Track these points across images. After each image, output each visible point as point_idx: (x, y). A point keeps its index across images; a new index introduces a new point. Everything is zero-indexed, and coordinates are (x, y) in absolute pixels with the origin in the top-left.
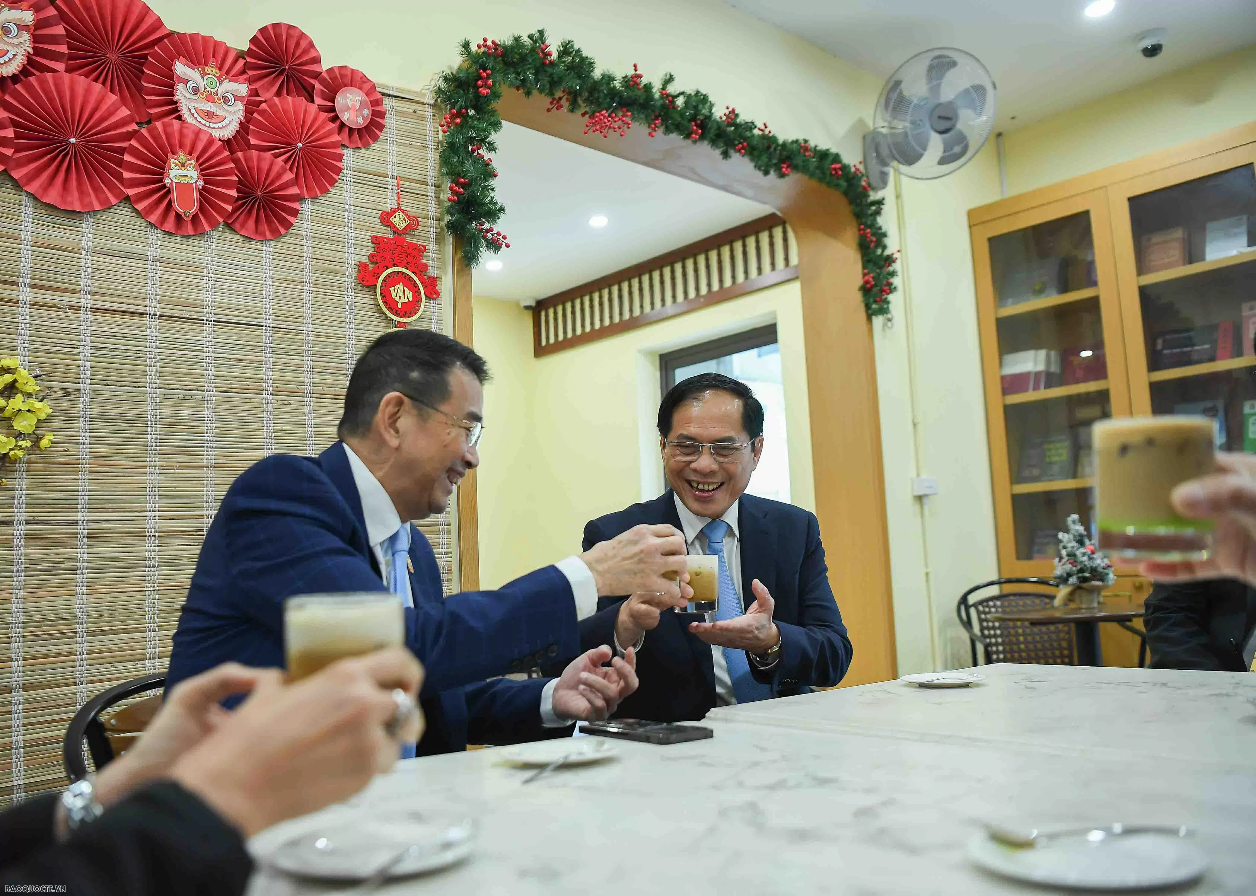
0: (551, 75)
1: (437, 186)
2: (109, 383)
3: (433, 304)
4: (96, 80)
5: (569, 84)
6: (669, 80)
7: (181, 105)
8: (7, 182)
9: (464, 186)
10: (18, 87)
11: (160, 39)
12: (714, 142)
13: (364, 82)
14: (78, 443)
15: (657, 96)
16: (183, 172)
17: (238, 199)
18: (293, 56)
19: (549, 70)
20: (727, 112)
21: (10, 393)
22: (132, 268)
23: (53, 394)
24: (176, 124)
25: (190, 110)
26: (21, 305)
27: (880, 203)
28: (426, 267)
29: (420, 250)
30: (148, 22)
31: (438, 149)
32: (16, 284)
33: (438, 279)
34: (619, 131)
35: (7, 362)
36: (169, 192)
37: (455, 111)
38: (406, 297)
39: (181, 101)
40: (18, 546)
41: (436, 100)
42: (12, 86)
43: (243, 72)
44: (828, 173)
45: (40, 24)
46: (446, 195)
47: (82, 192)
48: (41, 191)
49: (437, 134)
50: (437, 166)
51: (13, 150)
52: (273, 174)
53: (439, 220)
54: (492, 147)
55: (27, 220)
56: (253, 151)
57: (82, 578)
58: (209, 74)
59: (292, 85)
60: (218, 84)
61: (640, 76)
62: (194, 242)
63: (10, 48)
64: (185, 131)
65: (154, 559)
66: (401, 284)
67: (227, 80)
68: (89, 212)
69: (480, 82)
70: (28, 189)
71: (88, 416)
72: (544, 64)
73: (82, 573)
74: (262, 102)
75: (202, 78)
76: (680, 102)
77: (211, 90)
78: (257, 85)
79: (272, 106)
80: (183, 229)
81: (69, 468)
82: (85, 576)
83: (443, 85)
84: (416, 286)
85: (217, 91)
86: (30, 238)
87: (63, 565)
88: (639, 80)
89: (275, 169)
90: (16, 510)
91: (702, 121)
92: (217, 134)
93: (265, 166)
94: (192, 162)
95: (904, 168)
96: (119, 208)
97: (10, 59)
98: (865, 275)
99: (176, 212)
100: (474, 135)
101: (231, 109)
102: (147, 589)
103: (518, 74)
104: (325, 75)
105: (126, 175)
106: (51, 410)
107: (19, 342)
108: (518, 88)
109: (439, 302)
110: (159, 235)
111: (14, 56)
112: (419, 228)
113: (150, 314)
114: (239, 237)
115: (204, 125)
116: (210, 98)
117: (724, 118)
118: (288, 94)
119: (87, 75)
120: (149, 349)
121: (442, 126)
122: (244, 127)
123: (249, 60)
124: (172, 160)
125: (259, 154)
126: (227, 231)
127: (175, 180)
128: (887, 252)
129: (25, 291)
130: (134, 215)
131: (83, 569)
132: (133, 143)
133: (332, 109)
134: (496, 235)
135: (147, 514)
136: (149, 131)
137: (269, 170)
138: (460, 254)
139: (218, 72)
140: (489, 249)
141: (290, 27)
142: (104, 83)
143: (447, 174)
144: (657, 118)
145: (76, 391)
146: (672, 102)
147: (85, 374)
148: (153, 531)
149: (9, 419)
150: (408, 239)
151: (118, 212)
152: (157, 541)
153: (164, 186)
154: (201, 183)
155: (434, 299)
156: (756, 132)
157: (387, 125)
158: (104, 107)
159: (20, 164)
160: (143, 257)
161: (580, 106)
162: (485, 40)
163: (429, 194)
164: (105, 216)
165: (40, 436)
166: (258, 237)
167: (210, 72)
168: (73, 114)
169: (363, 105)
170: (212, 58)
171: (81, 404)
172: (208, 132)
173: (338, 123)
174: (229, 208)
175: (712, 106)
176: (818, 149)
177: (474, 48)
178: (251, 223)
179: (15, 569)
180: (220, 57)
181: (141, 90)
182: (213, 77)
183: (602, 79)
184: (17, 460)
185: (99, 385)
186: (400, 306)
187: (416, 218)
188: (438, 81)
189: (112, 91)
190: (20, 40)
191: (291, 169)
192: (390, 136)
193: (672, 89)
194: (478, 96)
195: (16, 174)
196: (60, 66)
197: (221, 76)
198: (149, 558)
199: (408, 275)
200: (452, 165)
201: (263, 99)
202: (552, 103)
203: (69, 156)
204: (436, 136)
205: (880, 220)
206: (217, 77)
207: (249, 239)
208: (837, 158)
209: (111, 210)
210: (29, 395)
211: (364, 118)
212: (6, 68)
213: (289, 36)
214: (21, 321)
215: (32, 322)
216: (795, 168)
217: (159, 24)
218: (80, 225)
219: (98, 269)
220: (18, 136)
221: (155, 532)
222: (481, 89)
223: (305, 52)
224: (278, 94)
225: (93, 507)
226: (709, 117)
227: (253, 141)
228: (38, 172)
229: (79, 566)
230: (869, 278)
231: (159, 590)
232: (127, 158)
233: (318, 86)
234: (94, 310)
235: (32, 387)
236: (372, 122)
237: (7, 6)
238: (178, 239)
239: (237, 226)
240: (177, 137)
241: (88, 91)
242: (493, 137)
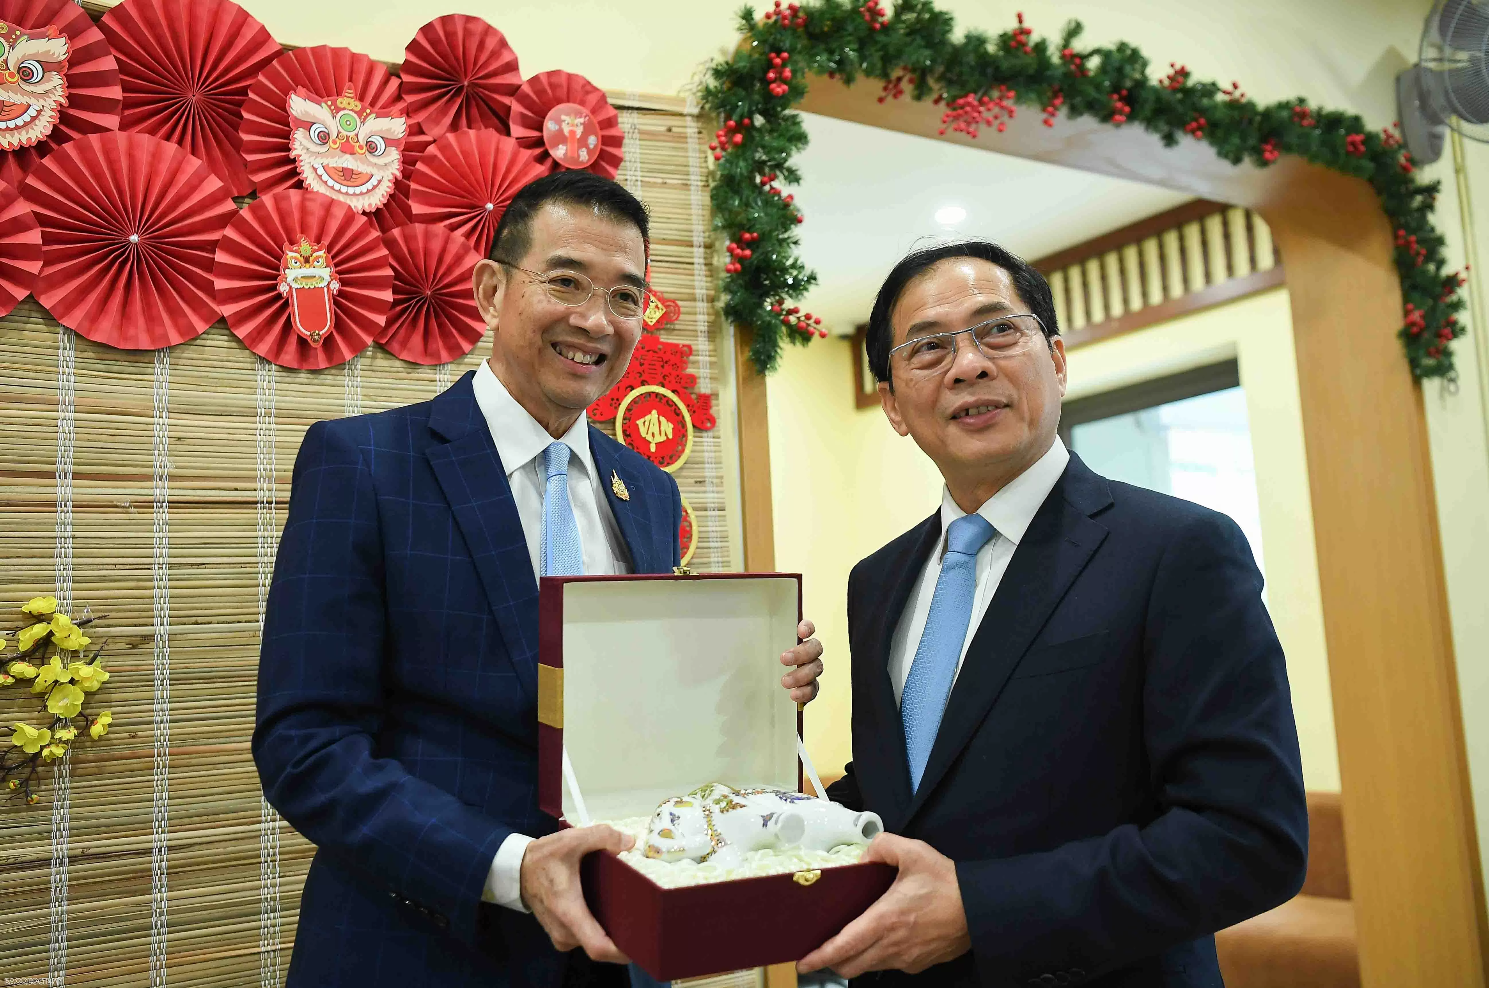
0: (884, 47)
1: (709, 246)
2: (200, 619)
3: (707, 438)
4: (168, 137)
5: (914, 58)
6: (1075, 30)
7: (302, 164)
8: (34, 314)
9: (752, 244)
10: (47, 161)
11: (268, 61)
12: (1150, 123)
13: (587, 93)
14: (152, 723)
15: (1056, 59)
16: (307, 271)
17: (396, 303)
18: (475, 64)
19: (881, 38)
20: (1171, 72)
21: (44, 653)
22: (231, 431)
23: (111, 647)
24: (295, 196)
25: (315, 170)
26: (59, 509)
27: (1431, 190)
28: (693, 380)
29: (682, 354)
30: (248, 34)
31: (708, 186)
32: (52, 475)
33: (713, 397)
34: (996, 123)
35: (38, 605)
36: (286, 304)
37: (732, 123)
38: (663, 433)
39: (301, 158)
40: (57, 900)
41: (702, 108)
42: (37, 159)
43: (398, 98)
44: (1342, 152)
45: (76, 58)
46: (723, 260)
47: (151, 319)
48: (86, 324)
49: (706, 162)
50: (707, 213)
51: (41, 263)
52: (448, 259)
53: (712, 300)
54: (793, 177)
55: (67, 370)
56: (417, 225)
57: (159, 940)
58: (344, 109)
59: (475, 112)
60: (359, 123)
61: (1028, 32)
62: (329, 379)
63: (32, 101)
64: (309, 204)
65: (274, 899)
66: (654, 412)
67: (374, 115)
68: (163, 349)
69: (771, 75)
70: (66, 322)
71: (167, 676)
72: (872, 30)
73: (159, 934)
74: (428, 143)
75: (334, 117)
76: (1094, 63)
77: (349, 134)
78: (420, 117)
79: (445, 148)
80: (311, 360)
81: (135, 763)
82: (165, 937)
83: (712, 83)
84: (678, 413)
85: (357, 135)
86: (72, 398)
87: (129, 923)
88: (1023, 38)
89: (453, 249)
90: (54, 841)
91: (1130, 90)
92: (359, 204)
93: (436, 246)
94: (321, 253)
95: (1467, 127)
96: (210, 336)
97: (33, 119)
98: (1407, 313)
99: (299, 336)
100: (764, 158)
101: (381, 161)
102: (263, 949)
103: (831, 52)
104: (526, 89)
105: (221, 284)
106: (108, 675)
107: (56, 568)
108: (832, 74)
109: (716, 434)
110: (273, 373)
111: (39, 112)
112: (682, 317)
113: (262, 502)
114: (398, 363)
115: (339, 191)
116: (347, 148)
117: (1167, 82)
118: (470, 127)
119: (152, 131)
120: (260, 559)
121: (713, 148)
122: (400, 187)
123: (407, 78)
124: (290, 254)
125: (426, 228)
126: (379, 355)
127: (295, 286)
128: (1447, 271)
129: (65, 485)
130: (234, 345)
131: (162, 927)
132: (230, 232)
133: (539, 142)
134: (803, 318)
135: (262, 826)
136: (253, 210)
137: (444, 251)
138: (748, 354)
139: (359, 104)
140: (793, 341)
141: (469, 19)
142: (180, 142)
143: (724, 227)
144: (1056, 95)
145: (148, 638)
146: (1082, 70)
147: (162, 609)
148: (271, 853)
149: (42, 696)
150: (665, 338)
151: (209, 343)
152: (278, 869)
153: (279, 296)
154: (335, 286)
155: (707, 430)
156: (1220, 97)
157: (627, 157)
158: (182, 179)
159: (53, 283)
160: (251, 413)
161: (930, 90)
162: (778, 5)
163: (695, 260)
164: (190, 353)
165: (90, 718)
166: (428, 360)
167: (345, 105)
168: (133, 196)
169: (588, 130)
170: (348, 84)
171: (156, 658)
172: (345, 203)
173: (549, 163)
174: (381, 320)
175: (1145, 64)
176: (1324, 112)
177: (759, 16)
178: (417, 339)
179: (53, 938)
180: (361, 78)
181: (239, 146)
182: (351, 113)
183: (966, 45)
184: (55, 761)
185: (185, 624)
186: (653, 448)
187: (674, 301)
188: (704, 75)
189: (194, 152)
190: (47, 86)
191: (477, 247)
192: (632, 173)
193: (1079, 45)
194: (769, 97)
195: (47, 301)
196: (111, 121)
197: (363, 109)
198: (266, 899)
199: (665, 396)
200: (730, 212)
201: (430, 139)
202: (885, 89)
203: (129, 264)
204: (704, 165)
205: (1432, 219)
206: (356, 112)
207: (413, 365)
208: (1356, 123)
209: (199, 342)
210: (75, 655)
211: (590, 152)
212: (27, 133)
213: (467, 33)
214: (59, 534)
215: (77, 534)
216: (1287, 148)
217: (264, 36)
218: (150, 370)
219: (179, 438)
220: (47, 239)
221: (274, 855)
222: (773, 86)
223: (495, 54)
224: (454, 127)
225: (175, 823)
226: (1142, 83)
227: (417, 208)
228: (83, 292)
229: (154, 923)
230: (1416, 316)
231: (281, 949)
232: (221, 257)
233: (516, 107)
234: (174, 504)
235: (78, 640)
236: (603, 155)
237: (25, 34)
238: (303, 377)
239: (395, 346)
240: (296, 215)
241: (156, 156)
242: (796, 159)
